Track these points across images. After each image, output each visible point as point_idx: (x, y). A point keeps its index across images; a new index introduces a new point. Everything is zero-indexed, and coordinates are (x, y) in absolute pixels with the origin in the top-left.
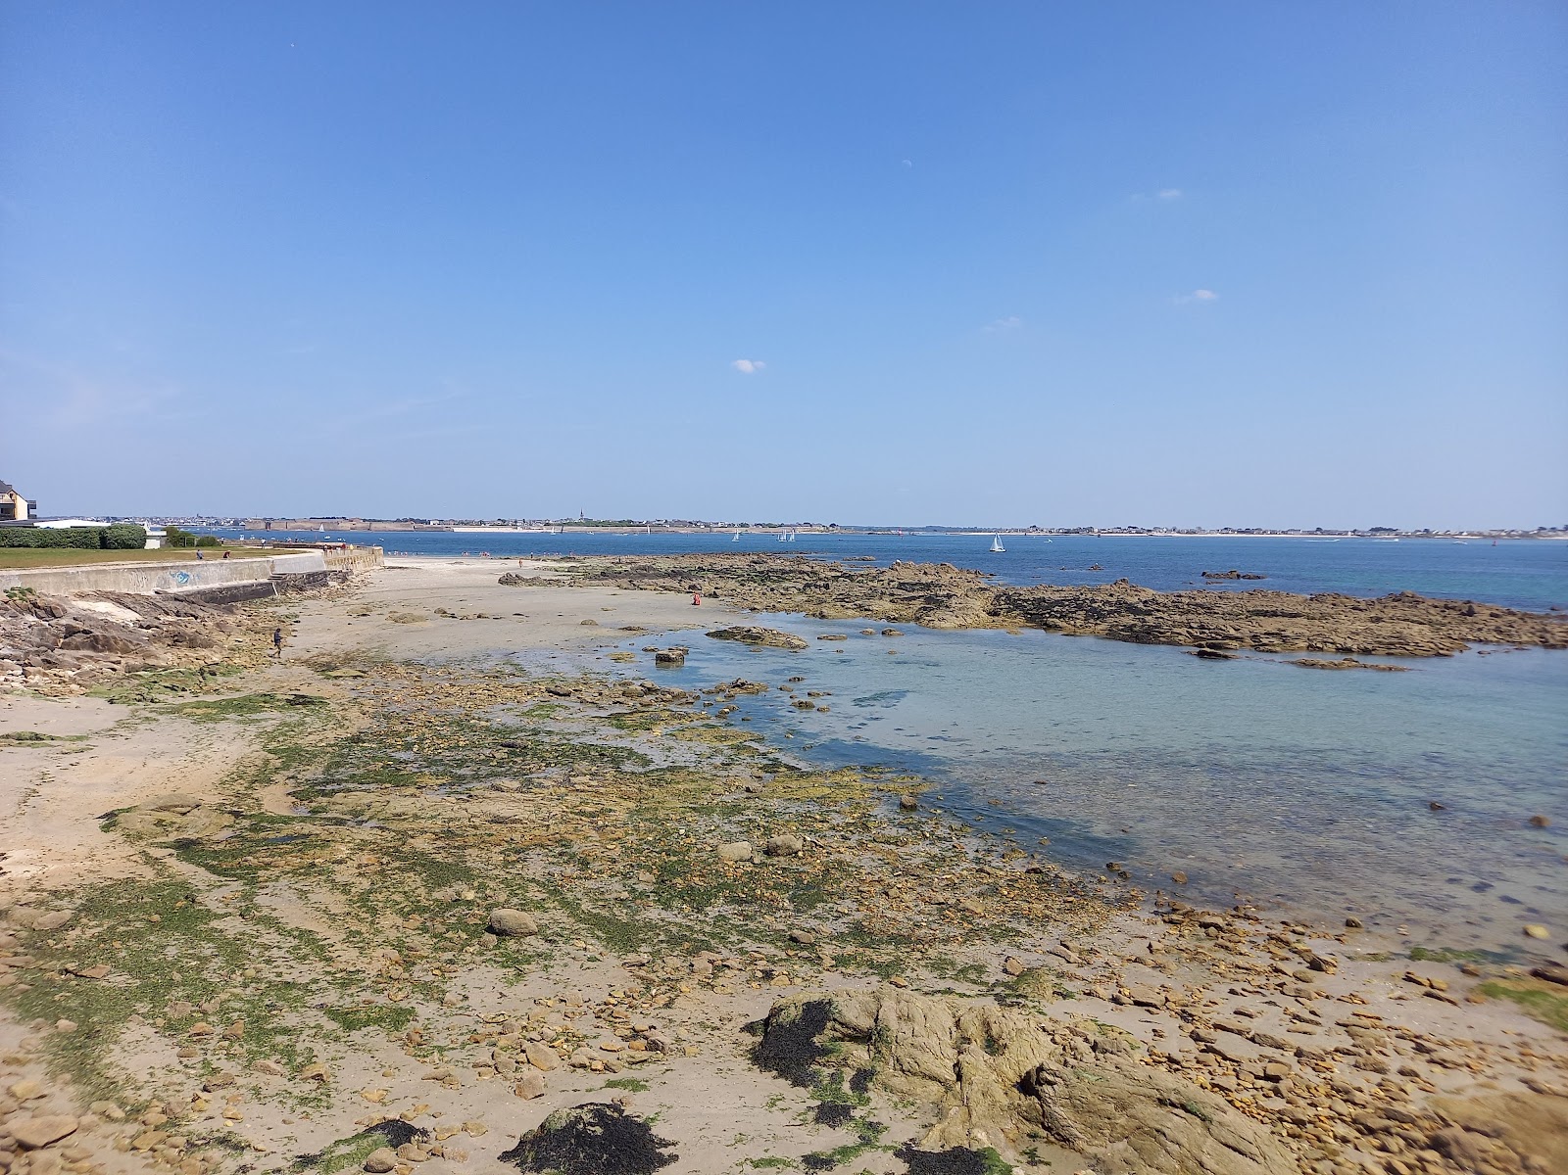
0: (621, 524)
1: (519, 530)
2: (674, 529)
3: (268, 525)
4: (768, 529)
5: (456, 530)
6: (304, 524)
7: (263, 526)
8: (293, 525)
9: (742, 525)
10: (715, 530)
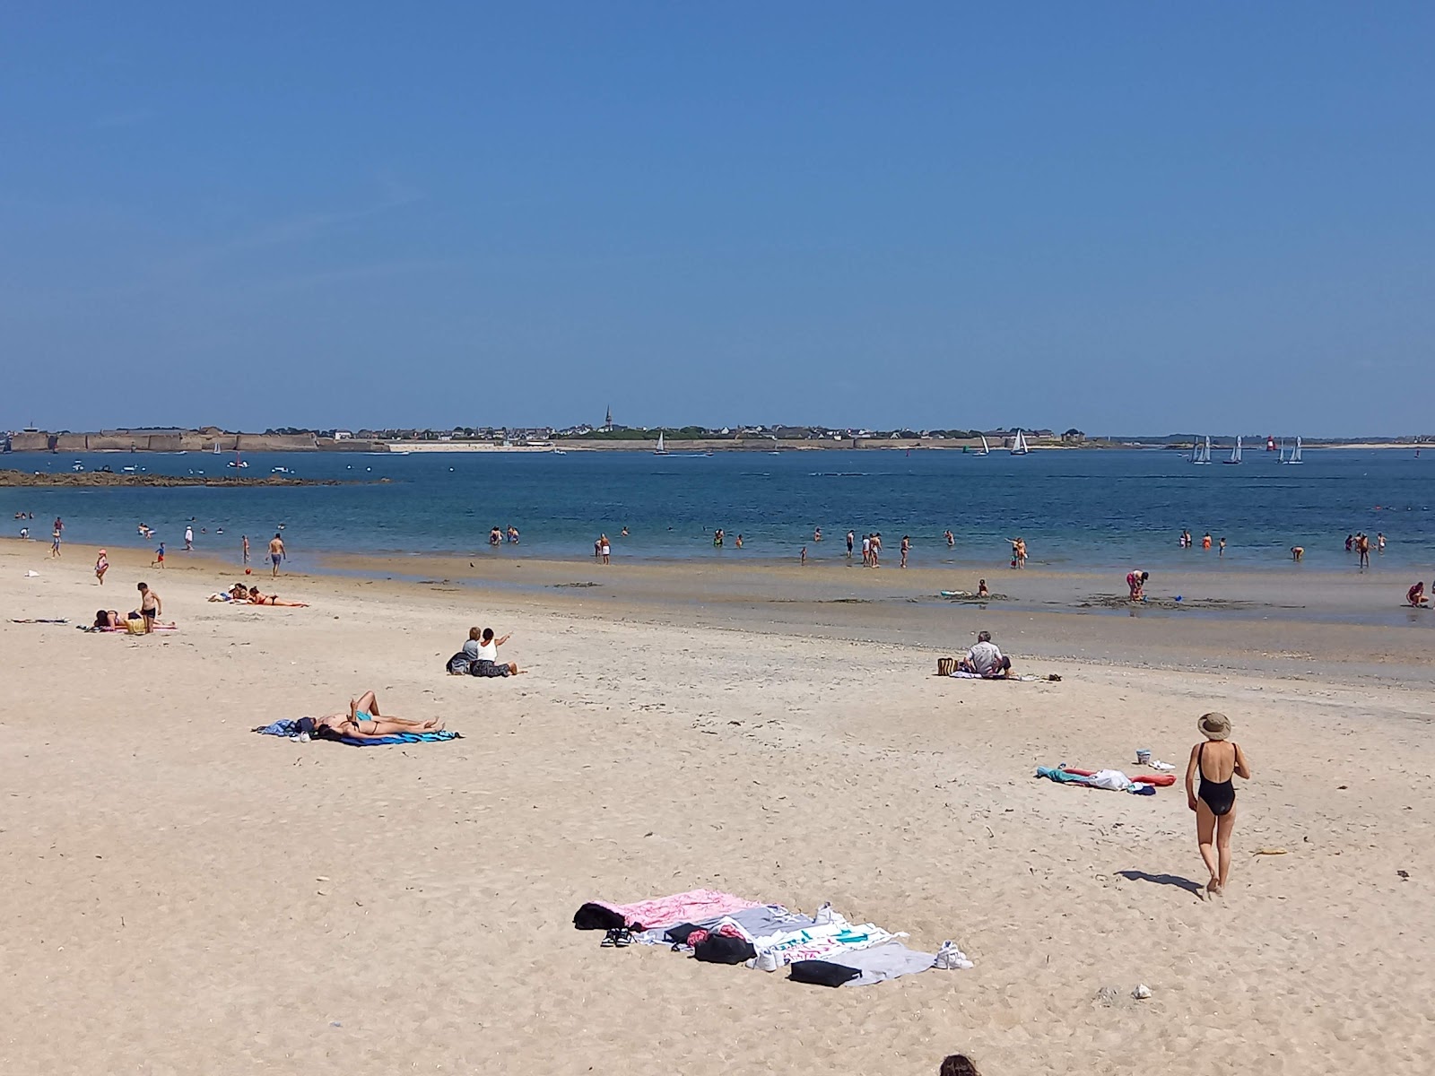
0: (687, 434)
1: (507, 447)
2: (787, 443)
3: (52, 441)
4: (953, 442)
5: (394, 448)
6: (117, 440)
7: (43, 443)
8: (98, 441)
9: (906, 435)
10: (863, 444)
